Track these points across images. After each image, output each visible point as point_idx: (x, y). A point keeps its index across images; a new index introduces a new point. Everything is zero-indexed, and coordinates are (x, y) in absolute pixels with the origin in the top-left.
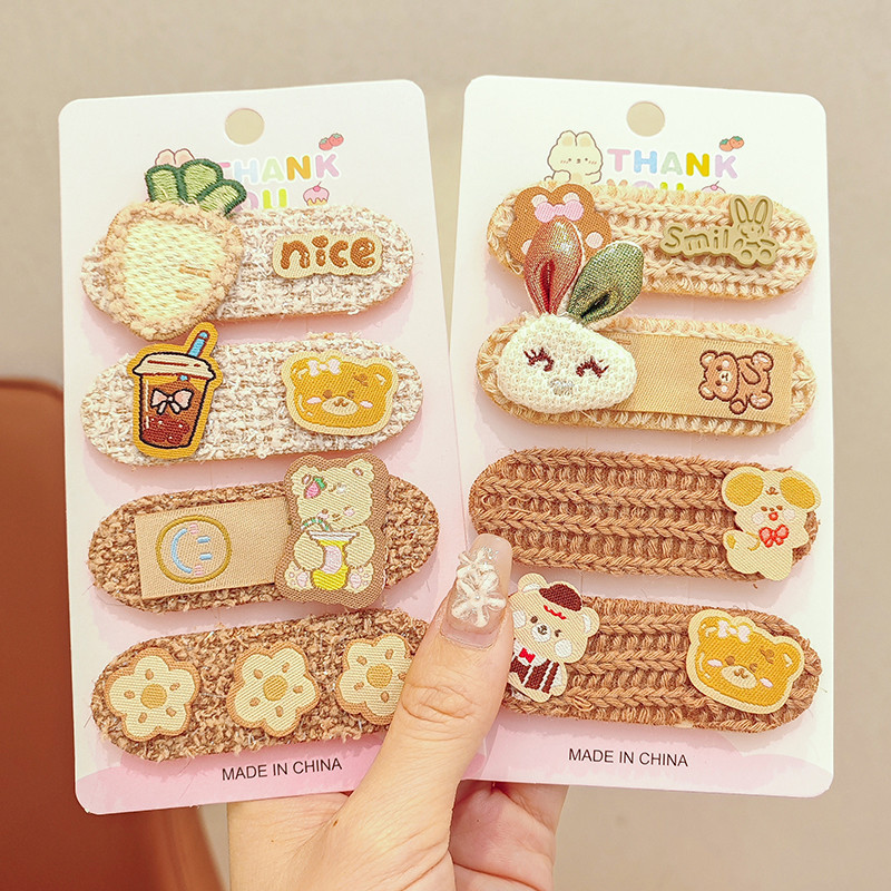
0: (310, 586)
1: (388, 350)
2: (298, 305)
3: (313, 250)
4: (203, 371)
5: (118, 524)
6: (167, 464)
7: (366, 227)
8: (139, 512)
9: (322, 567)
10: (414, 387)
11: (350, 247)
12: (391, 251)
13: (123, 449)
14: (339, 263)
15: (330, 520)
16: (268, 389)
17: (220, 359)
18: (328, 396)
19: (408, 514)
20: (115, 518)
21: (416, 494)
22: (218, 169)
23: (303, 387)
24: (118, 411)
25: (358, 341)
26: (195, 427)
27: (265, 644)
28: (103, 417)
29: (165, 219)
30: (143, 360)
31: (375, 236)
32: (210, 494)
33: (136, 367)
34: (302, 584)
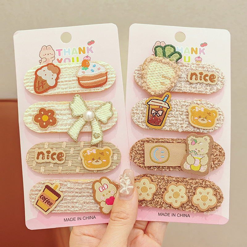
0: (190, 169)
1: (216, 106)
2: (193, 90)
3: (199, 75)
4: (166, 106)
5: (140, 145)
6: (154, 130)
7: (213, 71)
8: (145, 142)
9: (194, 164)
10: (222, 118)
11: (209, 76)
12: (220, 79)
13: (142, 124)
14: (206, 80)
15: (197, 152)
16: (183, 113)
17: (171, 103)
18: (200, 117)
19: (218, 153)
20: (138, 143)
21: (220, 147)
22: (174, 48)
24: (141, 113)
25: (208, 103)
26: (163, 121)
27: (176, 183)
28: (137, 114)
29: (159, 62)
30: (150, 101)
31: (216, 74)
32: (164, 140)
33: (148, 102)
34: (188, 168)
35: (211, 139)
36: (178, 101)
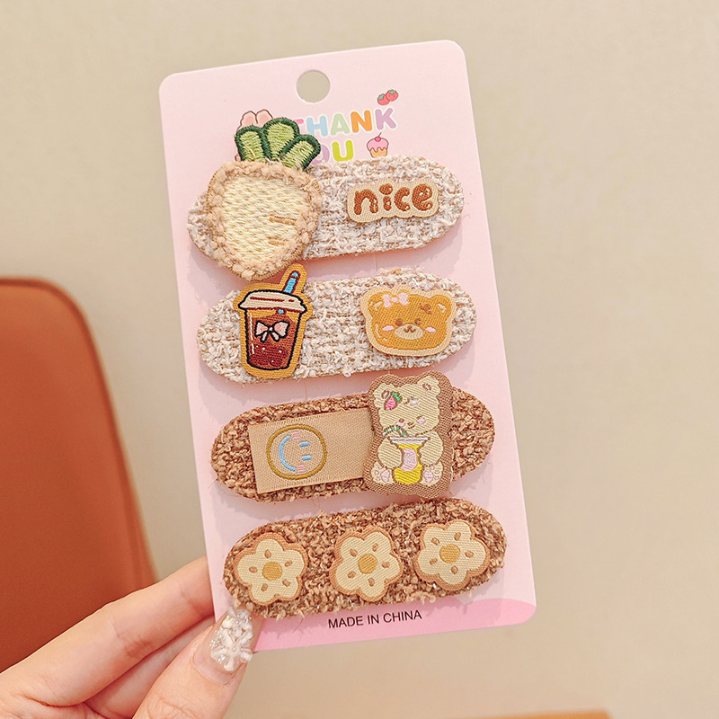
0: (391, 482)
1: (447, 282)
2: (370, 245)
3: (380, 197)
4: (296, 305)
5: (235, 433)
6: (270, 382)
7: (423, 175)
8: (252, 423)
9: (401, 466)
10: (469, 313)
11: (411, 193)
12: (446, 195)
13: (233, 370)
14: (403, 207)
15: (406, 428)
16: (350, 318)
17: (310, 294)
18: (399, 323)
19: (469, 420)
20: (231, 427)
21: (476, 404)
22: (295, 127)
23: (379, 316)
24: (227, 339)
25: (422, 275)
26: (292, 352)
27: (358, 528)
28: (215, 344)
29: (255, 176)
30: (246, 296)
31: (432, 182)
32: (306, 406)
33: (241, 303)
34: (386, 479)
35: (444, 382)
36: (330, 286)
